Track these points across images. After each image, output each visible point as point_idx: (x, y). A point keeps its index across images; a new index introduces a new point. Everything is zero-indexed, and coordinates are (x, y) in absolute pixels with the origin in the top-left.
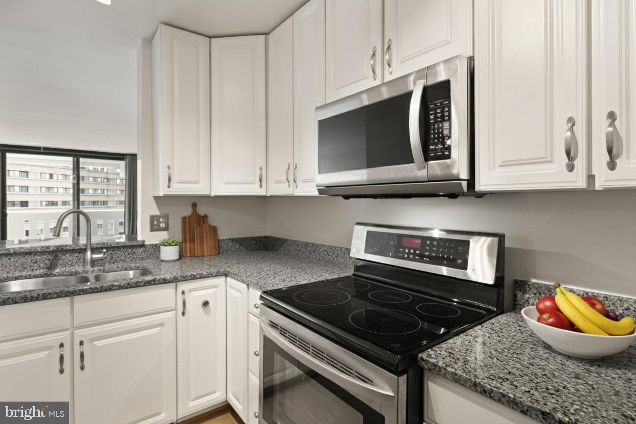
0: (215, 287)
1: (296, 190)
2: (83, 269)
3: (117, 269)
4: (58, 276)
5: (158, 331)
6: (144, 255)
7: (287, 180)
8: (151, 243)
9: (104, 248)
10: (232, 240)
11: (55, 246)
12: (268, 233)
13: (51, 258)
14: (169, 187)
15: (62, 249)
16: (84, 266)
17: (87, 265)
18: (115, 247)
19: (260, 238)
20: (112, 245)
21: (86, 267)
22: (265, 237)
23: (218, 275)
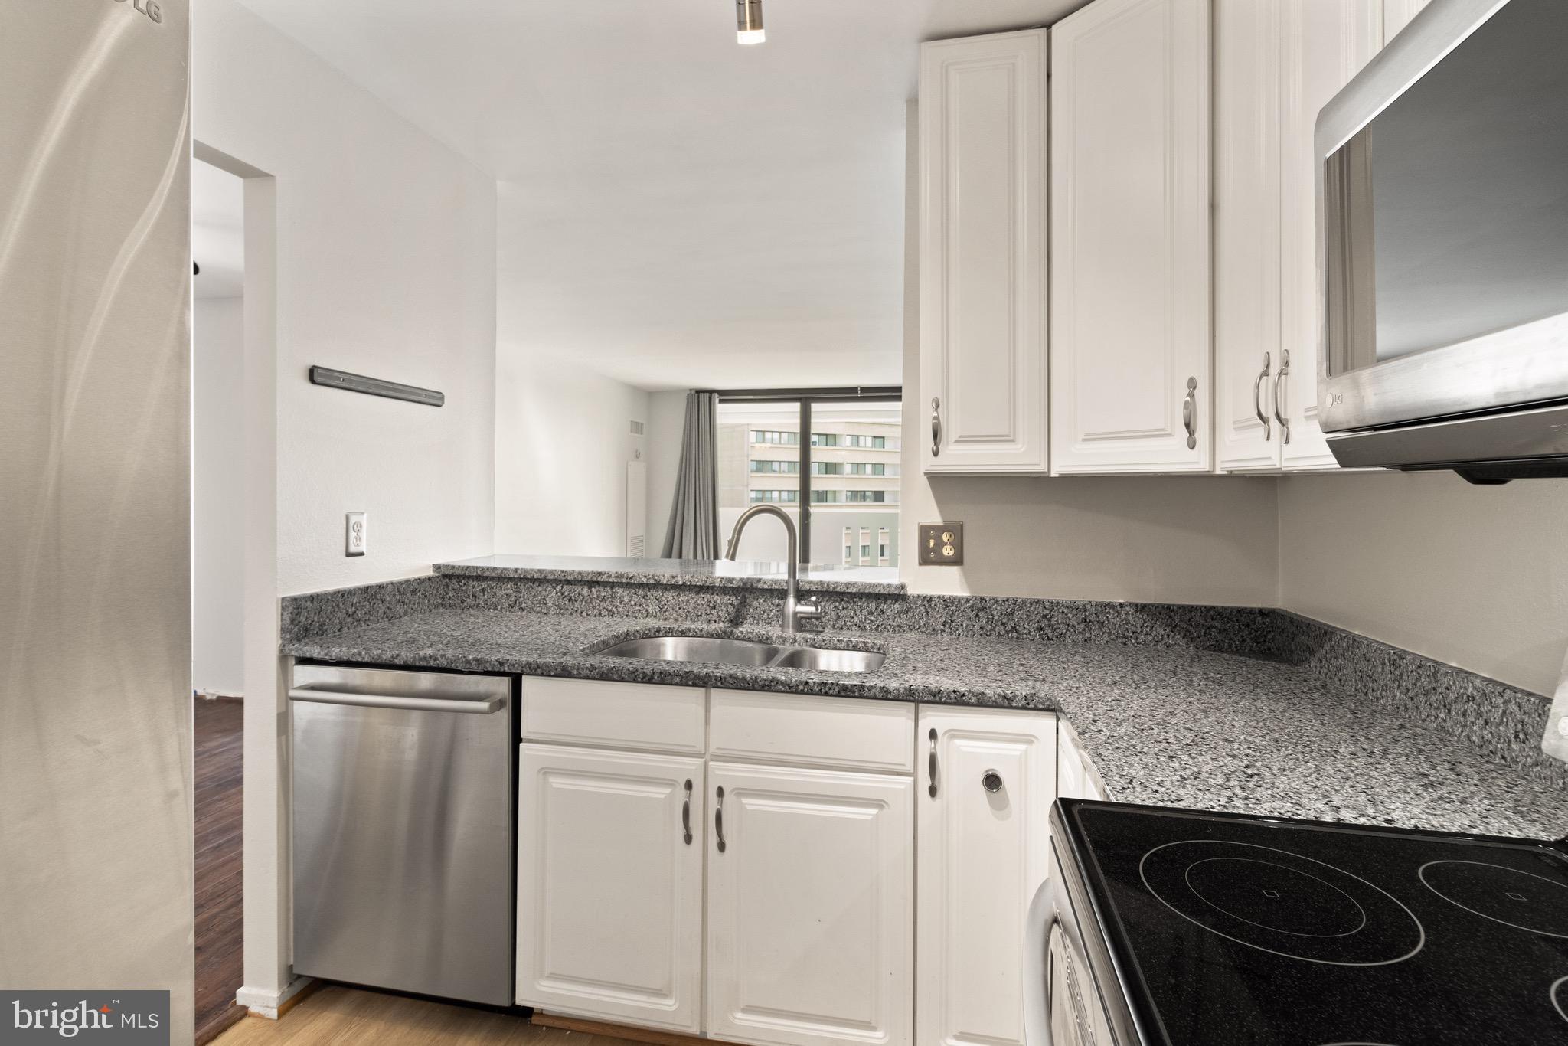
0: (1028, 739)
1: (1289, 450)
2: (780, 633)
3: (839, 645)
4: (742, 640)
5: (869, 817)
6: (903, 620)
7: (1260, 415)
8: (920, 593)
9: (815, 593)
10: (1141, 608)
11: (741, 580)
12: (1280, 597)
13: (736, 602)
14: (936, 454)
15: (752, 586)
16: (782, 626)
17: (788, 627)
18: (843, 594)
19: (1240, 611)
20: (838, 589)
21: (786, 630)
22: (1263, 613)
23: (1031, 705)
